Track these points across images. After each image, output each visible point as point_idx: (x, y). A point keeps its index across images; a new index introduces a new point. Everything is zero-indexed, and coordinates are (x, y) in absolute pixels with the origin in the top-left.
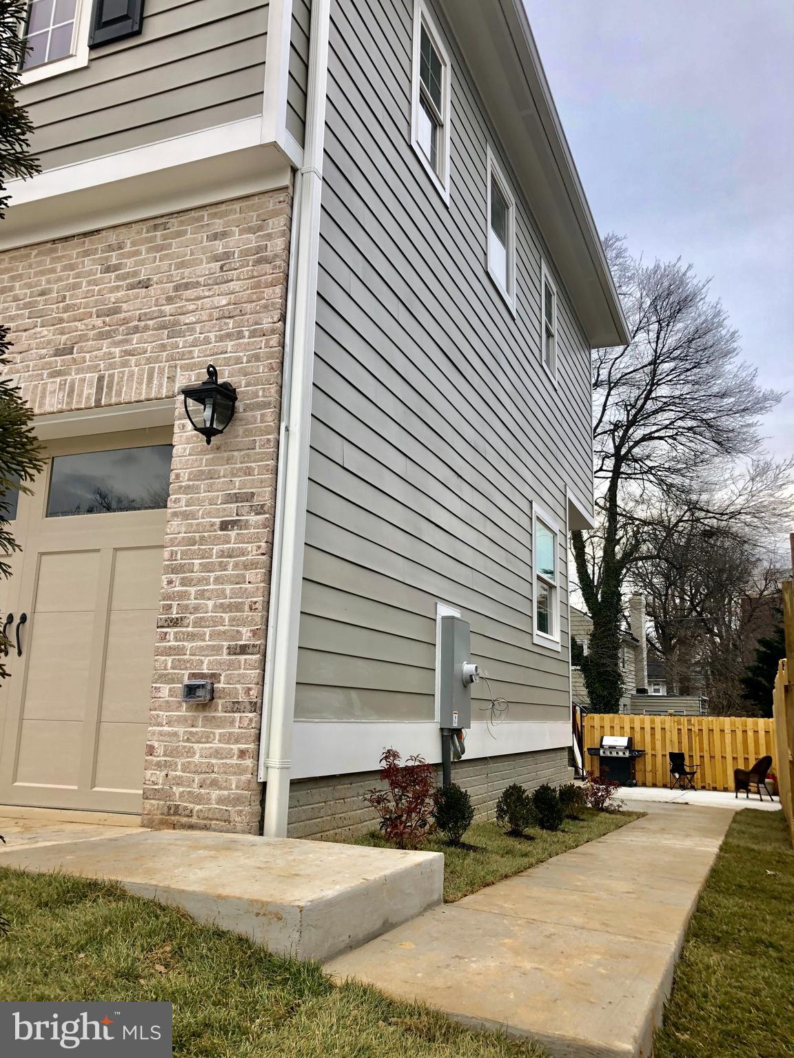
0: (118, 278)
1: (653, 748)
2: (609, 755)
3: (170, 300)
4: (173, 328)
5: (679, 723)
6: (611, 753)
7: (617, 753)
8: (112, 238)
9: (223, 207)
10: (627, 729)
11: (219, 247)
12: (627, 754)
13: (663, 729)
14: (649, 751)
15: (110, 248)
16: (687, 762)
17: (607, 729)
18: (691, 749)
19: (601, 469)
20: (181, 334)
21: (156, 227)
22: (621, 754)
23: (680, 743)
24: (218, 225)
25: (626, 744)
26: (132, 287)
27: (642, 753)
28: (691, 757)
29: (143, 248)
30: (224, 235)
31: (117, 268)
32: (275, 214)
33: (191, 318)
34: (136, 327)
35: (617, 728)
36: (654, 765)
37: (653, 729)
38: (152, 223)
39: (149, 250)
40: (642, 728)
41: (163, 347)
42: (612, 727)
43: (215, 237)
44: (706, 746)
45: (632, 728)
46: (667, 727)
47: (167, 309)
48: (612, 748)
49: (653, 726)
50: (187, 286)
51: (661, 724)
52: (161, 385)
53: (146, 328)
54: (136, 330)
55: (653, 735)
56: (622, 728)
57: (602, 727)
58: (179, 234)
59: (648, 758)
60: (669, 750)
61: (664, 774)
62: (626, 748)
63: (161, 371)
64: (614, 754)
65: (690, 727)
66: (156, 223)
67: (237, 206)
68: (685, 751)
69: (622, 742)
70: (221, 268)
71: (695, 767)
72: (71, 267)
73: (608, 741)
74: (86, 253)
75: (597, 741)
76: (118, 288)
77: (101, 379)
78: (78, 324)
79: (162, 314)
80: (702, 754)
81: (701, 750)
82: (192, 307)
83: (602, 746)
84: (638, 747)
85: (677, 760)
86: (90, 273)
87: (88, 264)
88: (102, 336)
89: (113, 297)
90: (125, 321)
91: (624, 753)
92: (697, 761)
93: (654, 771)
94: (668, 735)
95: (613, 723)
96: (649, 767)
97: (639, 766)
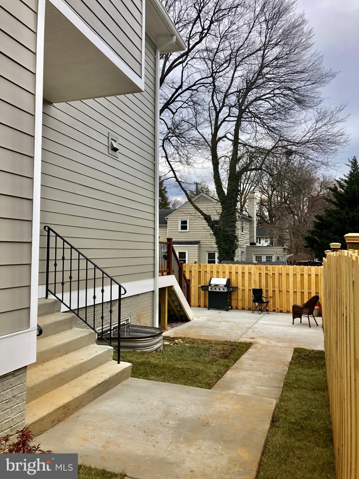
1: (243, 286)
2: (214, 290)
5: (260, 269)
6: (215, 289)
7: (219, 289)
10: (227, 273)
12: (226, 290)
13: (250, 273)
14: (240, 287)
16: (264, 295)
17: (215, 274)
18: (267, 286)
19: (229, 116)
22: (222, 290)
23: (260, 282)
25: (225, 283)
27: (236, 288)
28: (267, 291)
35: (221, 272)
36: (243, 296)
37: (243, 273)
40: (237, 273)
42: (218, 272)
44: (277, 284)
45: (230, 273)
46: (252, 272)
48: (216, 285)
49: (243, 271)
51: (249, 270)
55: (243, 277)
56: (224, 272)
57: (212, 272)
59: (240, 292)
60: (253, 287)
61: (249, 303)
62: (225, 286)
64: (218, 290)
65: (267, 272)
68: (263, 287)
69: (222, 282)
71: (269, 298)
73: (214, 281)
75: (208, 281)
80: (274, 289)
81: (274, 287)
83: (210, 285)
84: (234, 284)
85: (258, 294)
91: (224, 289)
92: (270, 294)
93: (243, 300)
94: (253, 277)
95: (219, 269)
96: (240, 297)
97: (234, 297)
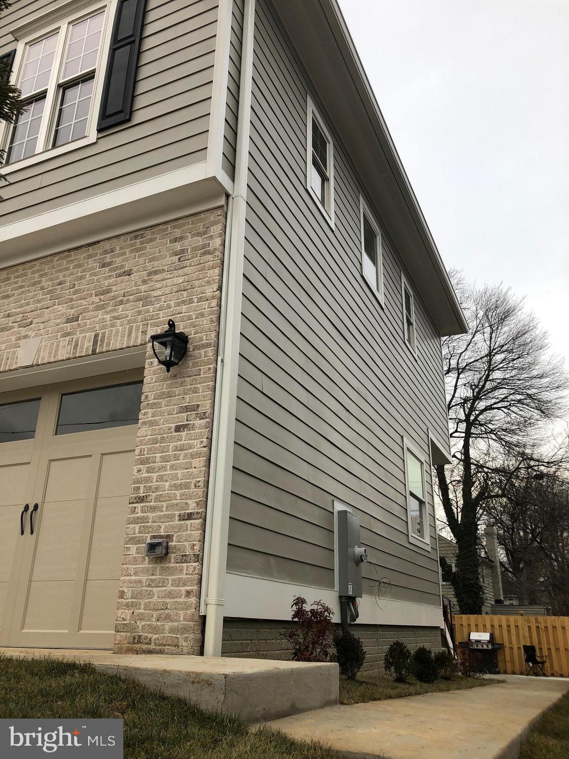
0: (110, 270)
1: (510, 642)
2: (476, 647)
3: (144, 282)
4: (146, 300)
5: (528, 621)
6: (477, 646)
7: (482, 646)
8: (107, 245)
9: (181, 221)
10: (488, 627)
11: (178, 246)
12: (490, 647)
13: (517, 626)
14: (507, 644)
15: (106, 252)
16: (537, 653)
17: (473, 626)
18: (540, 642)
20: (151, 303)
21: (136, 237)
22: (485, 647)
23: (530, 637)
24: (178, 233)
25: (488, 639)
26: (120, 275)
27: (501, 647)
28: (541, 649)
29: (127, 251)
30: (181, 238)
31: (109, 264)
32: (215, 223)
33: (159, 293)
34: (122, 301)
35: (481, 626)
36: (511, 657)
37: (508, 626)
38: (134, 234)
39: (131, 252)
40: (500, 626)
41: (139, 313)
42: (477, 625)
43: (175, 240)
44: (551, 641)
45: (492, 626)
46: (520, 624)
47: (143, 288)
48: (478, 641)
49: (508, 624)
50: (156, 273)
51: (515, 622)
52: (137, 338)
53: (128, 301)
54: (121, 303)
55: (509, 631)
56: (485, 626)
57: (469, 625)
58: (151, 240)
59: (507, 650)
60: (524, 643)
61: (521, 664)
62: (489, 642)
63: (137, 329)
64: (480, 647)
65: (537, 625)
66: (136, 234)
67: (190, 220)
68: (536, 644)
69: (485, 637)
70: (179, 259)
71: (544, 658)
72: (80, 266)
73: (474, 636)
74: (90, 256)
75: (466, 636)
76: (110, 277)
77: (96, 336)
78: (83, 301)
79: (139, 292)
81: (548, 643)
82: (159, 286)
83: (470, 640)
84: (498, 640)
85: (530, 652)
86: (93, 268)
87: (91, 263)
88: (98, 308)
89: (106, 283)
90: (114, 298)
91: (488, 646)
92: (545, 653)
93: (512, 661)
94: (521, 632)
95: (477, 621)
96: (508, 658)
97: (500, 658)
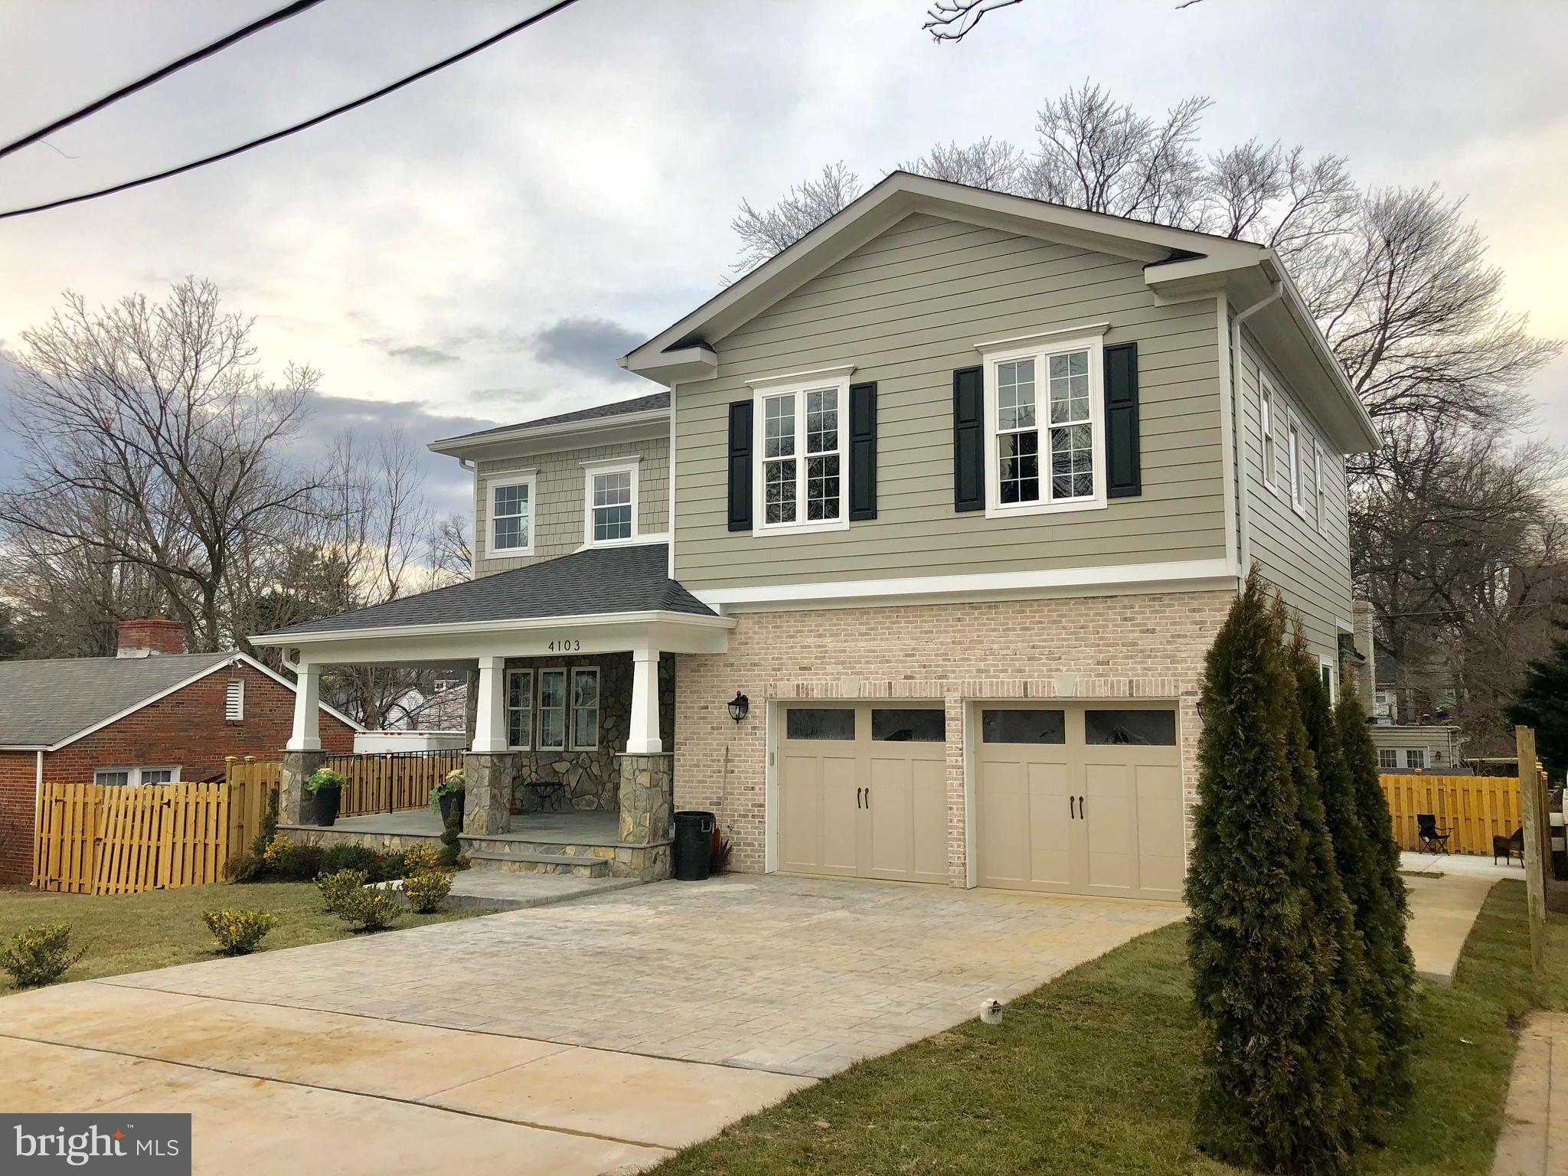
0: (1132, 625)
3: (1169, 642)
4: (1174, 660)
8: (1126, 602)
11: (1197, 617)
15: (1125, 607)
20: (1178, 662)
21: (1154, 599)
24: (1195, 604)
26: (1142, 632)
29: (1147, 610)
30: (1199, 610)
31: (1131, 619)
33: (1184, 655)
34: (1149, 655)
38: (1152, 596)
39: (1151, 612)
41: (1169, 669)
43: (1194, 610)
47: (1168, 647)
50: (1179, 636)
52: (1170, 690)
53: (1156, 657)
54: (1150, 657)
58: (1169, 606)
63: (1169, 682)
70: (1200, 629)
72: (1100, 615)
74: (1109, 608)
76: (1134, 631)
77: (1131, 682)
78: (1110, 649)
79: (1165, 650)
82: (1184, 649)
86: (1114, 620)
87: (1111, 614)
88: (1127, 657)
89: (1131, 636)
90: (1142, 651)
